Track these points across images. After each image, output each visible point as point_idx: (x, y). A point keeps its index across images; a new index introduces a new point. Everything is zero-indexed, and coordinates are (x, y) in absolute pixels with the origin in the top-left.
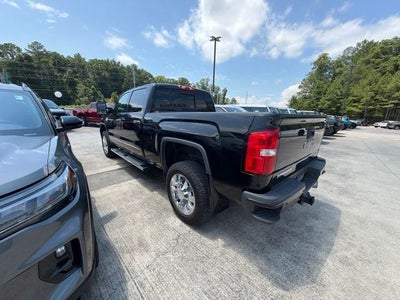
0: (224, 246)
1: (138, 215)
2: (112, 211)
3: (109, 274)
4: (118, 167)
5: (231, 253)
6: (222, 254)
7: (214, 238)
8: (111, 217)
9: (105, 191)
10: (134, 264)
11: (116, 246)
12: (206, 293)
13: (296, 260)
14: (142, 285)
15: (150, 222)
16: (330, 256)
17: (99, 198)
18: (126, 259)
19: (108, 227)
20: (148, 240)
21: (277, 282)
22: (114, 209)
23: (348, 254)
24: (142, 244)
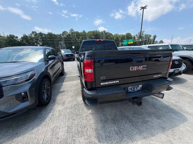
0: (90, 114)
1: (70, 93)
2: (65, 90)
3: (49, 109)
5: (91, 117)
6: (87, 116)
7: (89, 109)
8: (63, 92)
9: (68, 83)
10: (57, 108)
11: (57, 101)
12: (68, 127)
13: (119, 133)
14: (53, 115)
15: (72, 97)
16: (144, 140)
17: (65, 85)
18: (56, 106)
19: (60, 94)
20: (67, 102)
22: (66, 89)
24: (64, 103)
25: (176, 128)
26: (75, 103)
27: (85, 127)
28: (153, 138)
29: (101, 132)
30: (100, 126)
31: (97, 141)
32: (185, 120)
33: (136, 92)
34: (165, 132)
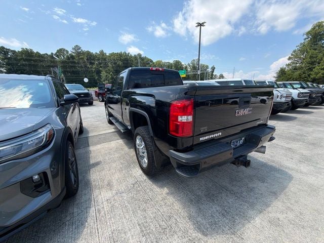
0: (167, 194)
1: (114, 165)
2: (99, 160)
3: (83, 201)
4: (113, 130)
5: (171, 199)
6: (164, 199)
7: (162, 187)
8: (97, 164)
9: (99, 147)
10: (100, 197)
11: (93, 183)
12: (139, 225)
13: (225, 213)
14: (99, 211)
15: (121, 170)
16: (261, 216)
17: (94, 151)
18: (96, 193)
19: (92, 171)
20: (115, 182)
21: (199, 228)
22: (100, 159)
23: (281, 217)
24: (110, 185)
25: (287, 190)
26: (131, 181)
27: (170, 217)
28: (270, 209)
29: (199, 219)
30: (193, 210)
31: (200, 236)
32: (290, 178)
33: (238, 147)
34: (279, 198)
